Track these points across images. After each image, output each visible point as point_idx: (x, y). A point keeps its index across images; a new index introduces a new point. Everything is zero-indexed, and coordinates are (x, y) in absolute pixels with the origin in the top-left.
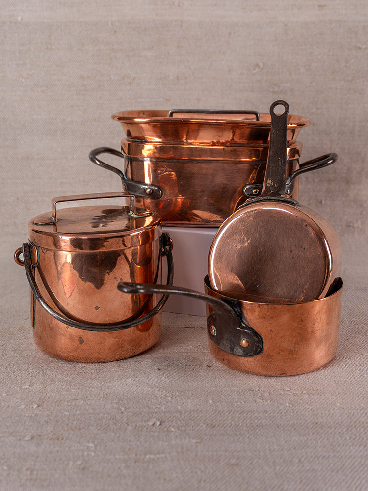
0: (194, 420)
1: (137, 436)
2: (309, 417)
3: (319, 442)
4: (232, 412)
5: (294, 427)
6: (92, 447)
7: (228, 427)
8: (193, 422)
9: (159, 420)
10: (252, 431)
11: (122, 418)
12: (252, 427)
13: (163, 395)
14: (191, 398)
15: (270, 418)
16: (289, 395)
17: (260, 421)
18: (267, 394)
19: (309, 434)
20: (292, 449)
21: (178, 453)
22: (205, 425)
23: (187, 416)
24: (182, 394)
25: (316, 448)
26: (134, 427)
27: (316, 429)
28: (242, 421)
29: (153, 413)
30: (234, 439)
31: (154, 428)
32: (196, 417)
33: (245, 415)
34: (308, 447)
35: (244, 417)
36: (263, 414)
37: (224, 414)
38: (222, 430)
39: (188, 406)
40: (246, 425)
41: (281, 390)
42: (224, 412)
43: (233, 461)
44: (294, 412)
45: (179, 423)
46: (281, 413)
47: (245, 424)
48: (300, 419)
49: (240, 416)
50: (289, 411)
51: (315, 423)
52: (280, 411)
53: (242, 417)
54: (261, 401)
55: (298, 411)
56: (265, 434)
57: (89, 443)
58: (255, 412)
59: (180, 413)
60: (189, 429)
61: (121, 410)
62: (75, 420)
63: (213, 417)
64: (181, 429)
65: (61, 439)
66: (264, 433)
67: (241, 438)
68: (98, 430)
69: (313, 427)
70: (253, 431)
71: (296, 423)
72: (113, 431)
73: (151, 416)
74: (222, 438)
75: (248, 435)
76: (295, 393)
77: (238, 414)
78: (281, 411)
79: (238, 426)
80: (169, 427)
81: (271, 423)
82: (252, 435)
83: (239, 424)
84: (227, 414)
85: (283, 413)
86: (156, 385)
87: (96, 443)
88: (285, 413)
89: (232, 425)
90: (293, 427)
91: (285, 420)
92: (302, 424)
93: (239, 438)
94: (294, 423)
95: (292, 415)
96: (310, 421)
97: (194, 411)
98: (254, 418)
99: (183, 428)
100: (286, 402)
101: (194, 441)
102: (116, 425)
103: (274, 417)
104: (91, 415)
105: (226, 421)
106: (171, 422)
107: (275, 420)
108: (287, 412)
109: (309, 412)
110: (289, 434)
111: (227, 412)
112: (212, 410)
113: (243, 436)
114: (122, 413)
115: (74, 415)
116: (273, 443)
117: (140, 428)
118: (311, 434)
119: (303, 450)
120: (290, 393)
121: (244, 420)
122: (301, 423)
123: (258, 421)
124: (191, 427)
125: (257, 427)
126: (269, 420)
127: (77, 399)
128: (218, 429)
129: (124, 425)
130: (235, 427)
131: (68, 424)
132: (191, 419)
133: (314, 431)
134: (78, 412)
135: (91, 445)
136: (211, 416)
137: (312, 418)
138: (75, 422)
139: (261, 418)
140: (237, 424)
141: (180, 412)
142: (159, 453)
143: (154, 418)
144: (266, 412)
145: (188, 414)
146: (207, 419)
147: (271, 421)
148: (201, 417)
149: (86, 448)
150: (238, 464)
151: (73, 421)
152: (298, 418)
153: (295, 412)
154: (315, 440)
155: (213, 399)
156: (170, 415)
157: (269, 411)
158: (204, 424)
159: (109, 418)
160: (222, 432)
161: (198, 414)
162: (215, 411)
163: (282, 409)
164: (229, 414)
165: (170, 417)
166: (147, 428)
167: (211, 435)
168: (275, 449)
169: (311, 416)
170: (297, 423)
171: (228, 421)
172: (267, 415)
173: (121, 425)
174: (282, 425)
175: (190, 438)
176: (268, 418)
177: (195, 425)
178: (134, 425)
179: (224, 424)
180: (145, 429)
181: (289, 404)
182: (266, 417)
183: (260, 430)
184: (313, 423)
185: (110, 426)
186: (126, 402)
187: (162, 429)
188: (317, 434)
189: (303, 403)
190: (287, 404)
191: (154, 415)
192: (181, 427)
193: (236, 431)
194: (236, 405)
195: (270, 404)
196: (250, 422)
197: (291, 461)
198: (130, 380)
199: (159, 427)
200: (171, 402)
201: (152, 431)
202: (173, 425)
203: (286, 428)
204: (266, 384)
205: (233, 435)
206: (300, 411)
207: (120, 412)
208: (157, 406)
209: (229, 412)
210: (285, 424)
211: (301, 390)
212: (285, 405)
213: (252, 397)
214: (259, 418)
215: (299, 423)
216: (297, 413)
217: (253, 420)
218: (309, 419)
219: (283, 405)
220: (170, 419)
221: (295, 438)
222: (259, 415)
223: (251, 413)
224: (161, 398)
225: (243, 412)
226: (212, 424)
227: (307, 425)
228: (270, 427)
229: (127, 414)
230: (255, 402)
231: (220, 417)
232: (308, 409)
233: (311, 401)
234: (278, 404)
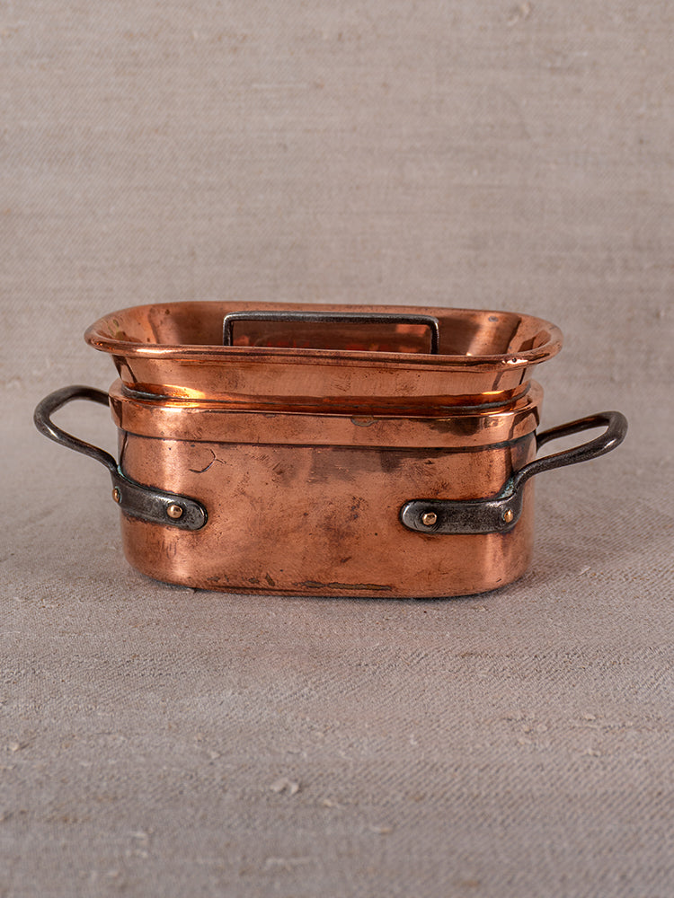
0: (375, 783)
1: (246, 816)
2: (642, 778)
3: (667, 836)
4: (464, 766)
5: (609, 802)
6: (142, 839)
7: (453, 799)
8: (373, 787)
9: (296, 781)
10: (509, 807)
11: (212, 775)
12: (511, 798)
13: (306, 725)
14: (370, 734)
15: (551, 778)
16: (592, 729)
17: (528, 787)
18: (541, 728)
19: (642, 818)
20: (605, 852)
21: (340, 855)
22: (402, 794)
23: (360, 774)
24: (348, 724)
25: (660, 849)
26: (238, 796)
27: (659, 807)
28: (485, 786)
29: (283, 765)
30: (469, 827)
31: (285, 799)
32: (380, 776)
33: (493, 772)
34: (642, 846)
35: (491, 777)
36: (534, 770)
37: (446, 770)
38: (441, 805)
39: (363, 752)
40: (497, 794)
41: (575, 719)
42: (445, 766)
43: (468, 875)
44: (604, 768)
45: (341, 788)
46: (577, 770)
47: (493, 794)
48: (619, 782)
49: (481, 774)
50: (594, 766)
51: (655, 794)
52: (573, 765)
53: (486, 778)
54: (530, 742)
55: (616, 767)
56: (539, 817)
57: (136, 830)
58: (515, 767)
59: (345, 767)
60: (365, 801)
61: (209, 757)
62: (105, 779)
63: (420, 777)
64: (345, 801)
65: (71, 820)
66: (538, 813)
67: (486, 825)
68: (157, 801)
69: (651, 801)
70: (513, 809)
71: (611, 790)
72: (192, 805)
73: (277, 771)
74: (442, 822)
75: (500, 819)
76: (607, 724)
77: (476, 771)
78: (575, 766)
79: (477, 796)
80: (319, 796)
81: (552, 793)
82: (511, 818)
83: (480, 793)
84: (452, 770)
85: (581, 770)
86: (290, 705)
87: (151, 830)
88: (585, 770)
89: (463, 794)
90: (605, 801)
91: (585, 786)
92: (626, 794)
93: (481, 825)
94: (606, 793)
95: (602, 773)
96: (645, 789)
97: (376, 762)
98: (513, 780)
99: (350, 800)
100: (586, 747)
101: (377, 829)
102: (197, 792)
103: (558, 779)
104: (141, 769)
105: (450, 786)
106: (324, 785)
107: (562, 784)
108: (589, 767)
109: (640, 768)
110: (598, 817)
111: (452, 766)
112: (417, 761)
113: (489, 821)
114: (212, 764)
115: (103, 768)
116: (560, 837)
117: (253, 799)
118: (647, 817)
119: (630, 854)
120: (595, 726)
121: (492, 783)
122: (622, 793)
123: (524, 786)
124: (370, 797)
125: (520, 801)
126: (549, 784)
127: (109, 733)
128: (431, 803)
129: (216, 791)
130: (470, 799)
131: (87, 788)
132: (368, 781)
133: (654, 811)
134: (112, 762)
135: (140, 834)
136: (416, 774)
137: (648, 781)
138: (105, 784)
139: (530, 780)
140: (476, 793)
141: (343, 765)
142: (295, 855)
143: (285, 776)
144: (541, 766)
145: (363, 770)
146: (405, 780)
147: (554, 788)
148: (391, 778)
149: (128, 841)
150: (479, 882)
151: (101, 780)
152: (616, 782)
153: (609, 768)
154: (656, 831)
155: (417, 738)
156: (320, 772)
157: (549, 764)
158: (400, 791)
159: (183, 774)
160: (440, 809)
161: (384, 769)
162: (423, 764)
163: (579, 762)
164: (456, 770)
165: (321, 775)
166: (268, 799)
167: (416, 816)
168: (564, 851)
169: (646, 778)
170: (614, 793)
171: (454, 786)
172: (543, 773)
173: (209, 791)
174: (579, 797)
175: (367, 822)
176: (545, 779)
177: (378, 793)
178: (239, 790)
179: (445, 793)
180: (264, 800)
181: (593, 749)
182: (541, 778)
183: (528, 807)
184: (650, 794)
185: (185, 792)
186: (220, 740)
187: (304, 802)
188: (662, 817)
189: (626, 749)
190: (590, 752)
191: (285, 770)
192: (347, 796)
193: (473, 808)
194: (471, 750)
195: (550, 750)
196: (504, 788)
197: (603, 877)
198: (230, 693)
199: (297, 797)
200: (323, 741)
201: (280, 806)
202: (326, 794)
203: (587, 805)
204: (539, 705)
205: (466, 817)
206: (619, 766)
207: (207, 762)
208: (291, 750)
209: (455, 766)
210: (585, 794)
211: (621, 720)
212: (585, 752)
213: (508, 733)
214: (527, 780)
215: (618, 794)
216: (613, 770)
217: (512, 784)
218: (641, 783)
219: (581, 751)
220: (321, 779)
221: (609, 827)
222: (525, 773)
223: (505, 768)
224: (300, 732)
225: (488, 766)
226: (418, 792)
227: (637, 797)
228: (552, 802)
229: (223, 767)
230: (516, 744)
231: (436, 778)
232: (637, 761)
233: (645, 745)
234: (568, 749)
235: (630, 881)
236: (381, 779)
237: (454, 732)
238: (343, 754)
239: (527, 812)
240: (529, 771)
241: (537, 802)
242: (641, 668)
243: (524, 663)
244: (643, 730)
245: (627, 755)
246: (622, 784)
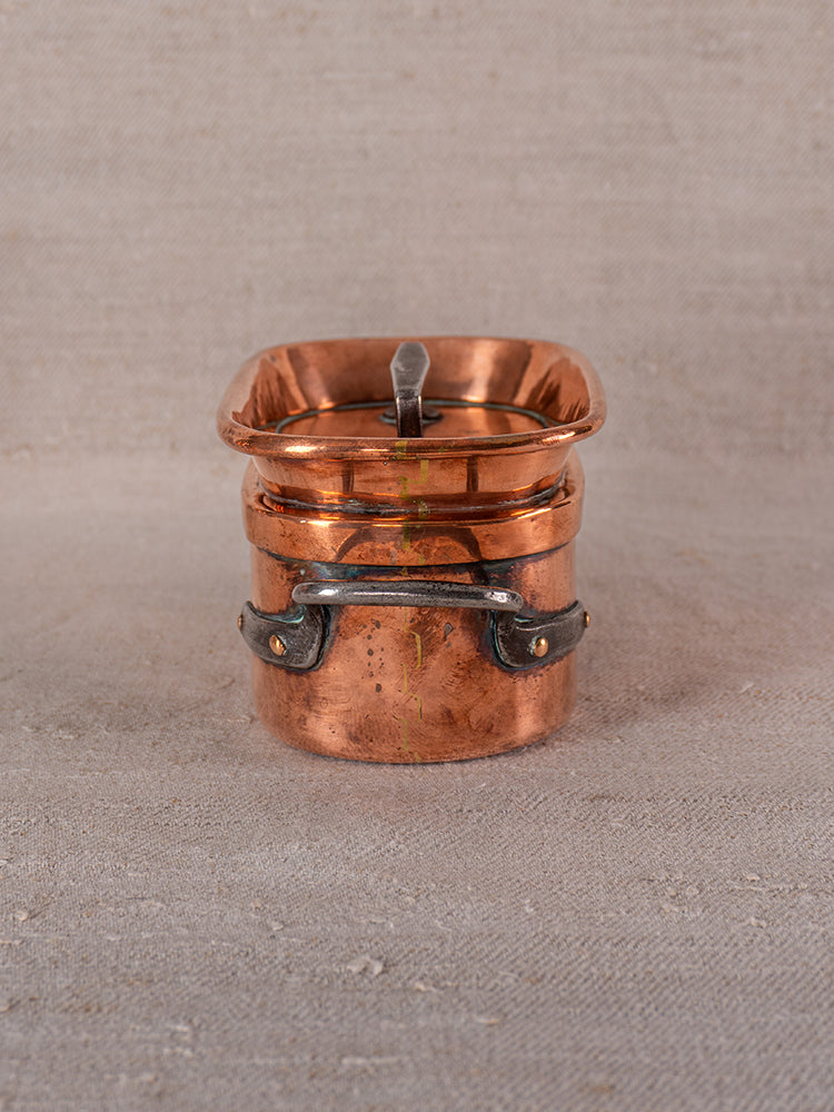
0: (481, 960)
1: (316, 1004)
2: (819, 955)
4: (594, 939)
6: (184, 1033)
7: (580, 981)
8: (478, 966)
9: (380, 958)
10: (651, 992)
11: (273, 951)
12: (652, 981)
13: (392, 889)
14: (474, 899)
16: (757, 893)
17: (674, 966)
18: (692, 891)
19: (820, 1005)
20: (771, 1049)
21: (436, 1053)
22: (515, 975)
23: (460, 950)
24: (446, 886)
26: (306, 979)
28: (620, 964)
29: (364, 939)
30: (599, 1017)
31: (366, 981)
32: (486, 952)
33: (630, 946)
35: (627, 954)
36: (682, 944)
37: (569, 945)
38: (564, 990)
39: (465, 922)
40: (635, 975)
41: (735, 879)
42: (569, 940)
43: (598, 1079)
44: (771, 943)
45: (437, 968)
46: (736, 945)
47: (630, 975)
48: (791, 961)
49: (615, 950)
50: (758, 939)
52: (731, 938)
53: (621, 954)
54: (676, 910)
55: (785, 941)
56: (687, 1005)
57: (177, 1023)
58: (658, 941)
59: (442, 940)
60: (467, 984)
61: (269, 929)
62: (138, 956)
63: (538, 953)
64: (443, 984)
65: (94, 1009)
66: (687, 1000)
67: (620, 1014)
68: (204, 984)
70: (655, 994)
71: (779, 973)
72: (247, 990)
73: (356, 946)
74: (565, 1011)
75: (639, 1006)
76: (775, 886)
77: (608, 946)
78: (735, 940)
79: (610, 978)
80: (409, 978)
81: (706, 973)
82: (653, 1006)
83: (614, 973)
84: (578, 944)
85: (741, 945)
86: (372, 862)
87: (196, 1022)
88: (747, 945)
89: (592, 975)
90: (773, 983)
91: (748, 964)
93: (615, 1014)
94: (773, 974)
95: (768, 949)
96: (823, 969)
97: (481, 934)
98: (656, 958)
99: (449, 983)
100: (748, 915)
101: (483, 1020)
102: (255, 973)
103: (713, 956)
105: (576, 964)
106: (415, 964)
107: (717, 963)
108: (751, 941)
109: (816, 942)
110: (763, 1004)
111: (577, 939)
112: (533, 934)
113: (625, 1009)
114: (273, 937)
115: (134, 943)
116: (715, 1029)
117: (326, 982)
119: (803, 1052)
120: (760, 889)
121: (629, 961)
122: (794, 975)
123: (668, 966)
124: (474, 980)
125: (664, 984)
126: (701, 962)
127: (143, 898)
128: (551, 986)
129: (278, 973)
130: (601, 982)
131: (115, 969)
132: (472, 958)
134: (145, 935)
135: (181, 1027)
136: (531, 949)
137: (827, 959)
138: (137, 963)
139: (678, 957)
140: (608, 974)
141: (441, 937)
142: (379, 1053)
143: (366, 952)
144: (691, 940)
145: (465, 945)
146: (518, 957)
147: (707, 967)
148: (501, 954)
149: (167, 1036)
150: (612, 1087)
152: (785, 959)
153: (777, 943)
155: (534, 904)
156: (411, 946)
157: (701, 938)
158: (512, 971)
159: (236, 950)
160: (563, 994)
161: (492, 943)
162: (541, 937)
163: (739, 935)
164: (583, 944)
165: (411, 951)
166: (344, 982)
167: (532, 1003)
168: (720, 1047)
169: (825, 955)
170: (783, 974)
171: (580, 964)
172: (693, 949)
173: (269, 972)
174: (739, 978)
175: (470, 1011)
176: (697, 956)
177: (484, 974)
178: (307, 971)
179: (569, 974)
180: (339, 983)
181: (757, 918)
182: (691, 955)
183: (674, 992)
185: (239, 974)
186: (284, 907)
187: (389, 985)
189: (798, 918)
190: (753, 921)
191: (366, 945)
192: (444, 978)
193: (605, 993)
194: (602, 919)
195: (702, 918)
196: (645, 965)
197: (769, 1081)
198: (296, 848)
199: (381, 978)
200: (414, 909)
201: (360, 990)
202: (420, 974)
203: (750, 988)
204: (688, 862)
205: (596, 1004)
206: (791, 940)
207: (266, 935)
208: (374, 920)
209: (583, 939)
210: (747, 976)
211: (792, 881)
212: (747, 922)
213: (648, 898)
214: (673, 956)
215: (788, 975)
216: (782, 944)
217: (655, 962)
218: (818, 962)
219: (741, 921)
220: (411, 955)
221: (778, 1017)
222: (670, 949)
223: (646, 943)
224: (386, 897)
225: (623, 939)
226: (535, 973)
227: (813, 979)
228: (704, 985)
229: (287, 941)
230: (659, 912)
231: (557, 955)
232: (814, 932)
233: (824, 912)
234: (725, 917)
235: (803, 1086)
236: (487, 956)
237: (581, 897)
238: (439, 924)
239: (673, 997)
240: (675, 947)
241: (685, 986)
242: (818, 814)
243: (669, 809)
244: (821, 894)
245: (800, 926)
246: (794, 964)
